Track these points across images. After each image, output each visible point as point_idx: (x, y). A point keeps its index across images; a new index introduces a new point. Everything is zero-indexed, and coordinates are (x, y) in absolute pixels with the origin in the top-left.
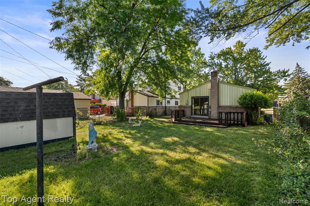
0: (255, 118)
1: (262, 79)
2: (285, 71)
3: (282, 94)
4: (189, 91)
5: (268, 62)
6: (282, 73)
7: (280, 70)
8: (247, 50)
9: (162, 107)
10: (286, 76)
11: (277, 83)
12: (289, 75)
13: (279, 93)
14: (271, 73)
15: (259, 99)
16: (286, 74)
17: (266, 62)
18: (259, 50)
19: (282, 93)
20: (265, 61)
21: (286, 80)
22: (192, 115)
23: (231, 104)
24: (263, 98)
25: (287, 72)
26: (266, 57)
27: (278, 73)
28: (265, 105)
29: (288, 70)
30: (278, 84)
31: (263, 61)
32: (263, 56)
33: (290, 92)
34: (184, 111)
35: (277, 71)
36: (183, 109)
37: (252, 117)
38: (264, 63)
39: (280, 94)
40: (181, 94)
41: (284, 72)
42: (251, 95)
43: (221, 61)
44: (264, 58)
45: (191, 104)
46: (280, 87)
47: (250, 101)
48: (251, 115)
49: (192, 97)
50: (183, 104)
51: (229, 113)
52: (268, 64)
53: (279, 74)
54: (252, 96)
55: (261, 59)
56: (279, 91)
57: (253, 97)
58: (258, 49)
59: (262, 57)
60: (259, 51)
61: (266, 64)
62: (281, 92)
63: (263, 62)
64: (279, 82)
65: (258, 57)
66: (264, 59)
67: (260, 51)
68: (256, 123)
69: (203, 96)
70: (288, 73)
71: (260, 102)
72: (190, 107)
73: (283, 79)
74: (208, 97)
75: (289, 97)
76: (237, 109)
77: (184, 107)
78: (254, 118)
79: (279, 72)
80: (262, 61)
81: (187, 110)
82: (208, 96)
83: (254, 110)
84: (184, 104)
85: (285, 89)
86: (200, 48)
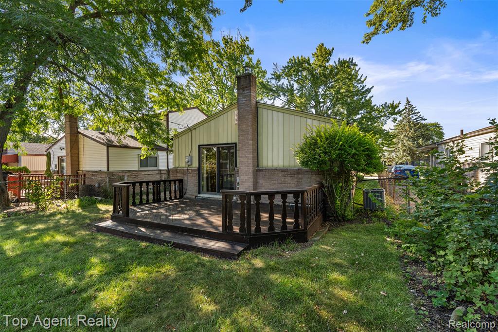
0: (342, 201)
1: (359, 116)
2: (394, 105)
3: (389, 144)
4: (194, 131)
5: (368, 86)
6: (390, 108)
7: (386, 103)
8: (335, 62)
9: (157, 172)
10: (397, 114)
11: (383, 125)
12: (399, 112)
13: (386, 142)
14: (372, 109)
15: (350, 147)
16: (396, 110)
17: (366, 86)
18: (354, 62)
19: (390, 142)
20: (364, 84)
21: (395, 120)
22: (199, 193)
23: (286, 164)
24: (361, 143)
25: (397, 106)
26: (365, 79)
27: (383, 108)
28: (368, 165)
29: (398, 103)
30: (384, 128)
31: (361, 84)
32: (362, 76)
33: (399, 143)
34: (181, 181)
35: (381, 104)
36: (180, 176)
37: (334, 199)
38: (362, 89)
39: (386, 144)
40: (177, 140)
41: (393, 107)
42: (330, 135)
43: (292, 82)
44: (362, 80)
45: (197, 166)
46: (387, 132)
47: (326, 153)
48: (331, 193)
49: (199, 146)
50: (181, 166)
51: (252, 197)
52: (369, 91)
53: (385, 110)
54: (331, 139)
55: (358, 81)
56: (386, 139)
57: (335, 139)
58: (352, 60)
59: (359, 78)
60: (355, 65)
61: (366, 90)
62: (388, 141)
63: (361, 86)
64: (386, 123)
65: (353, 77)
66: (362, 82)
67: (357, 65)
68: (346, 217)
69: (225, 142)
70: (398, 109)
71: (353, 156)
72: (195, 171)
73: (392, 119)
74: (236, 143)
75: (396, 150)
76: (300, 176)
77: (184, 172)
78: (338, 202)
79: (385, 106)
80: (359, 86)
81: (189, 178)
82: (234, 141)
83: (339, 178)
84: (183, 164)
85: (394, 136)
86: (259, 61)
